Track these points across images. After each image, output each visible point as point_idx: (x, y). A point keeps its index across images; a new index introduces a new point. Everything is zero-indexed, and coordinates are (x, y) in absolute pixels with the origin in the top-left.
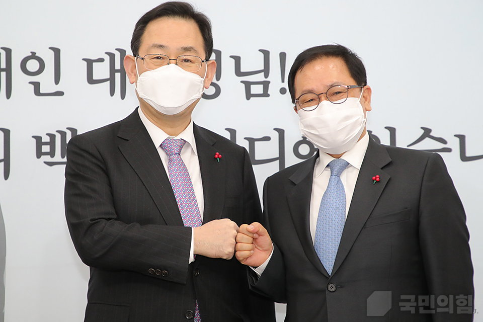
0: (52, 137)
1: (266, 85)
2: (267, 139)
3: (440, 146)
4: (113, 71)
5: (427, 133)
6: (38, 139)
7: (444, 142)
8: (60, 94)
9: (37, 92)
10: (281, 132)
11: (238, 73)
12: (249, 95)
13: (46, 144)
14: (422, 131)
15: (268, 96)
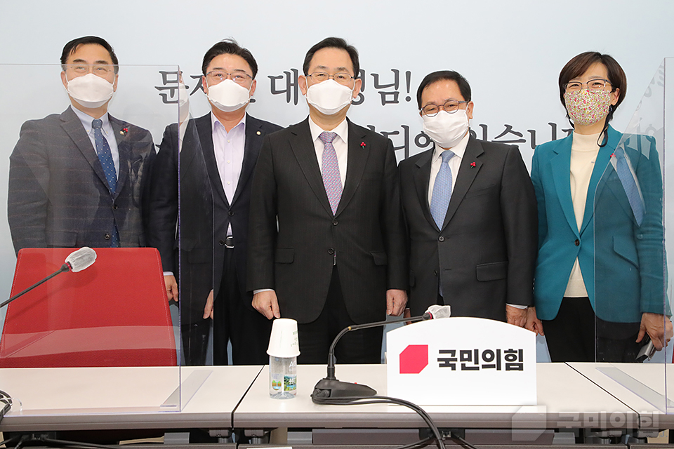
1: (396, 94)
2: (397, 133)
3: (518, 138)
4: (289, 85)
5: (509, 128)
10: (406, 128)
11: (377, 86)
12: (384, 102)
14: (506, 128)
15: (398, 102)
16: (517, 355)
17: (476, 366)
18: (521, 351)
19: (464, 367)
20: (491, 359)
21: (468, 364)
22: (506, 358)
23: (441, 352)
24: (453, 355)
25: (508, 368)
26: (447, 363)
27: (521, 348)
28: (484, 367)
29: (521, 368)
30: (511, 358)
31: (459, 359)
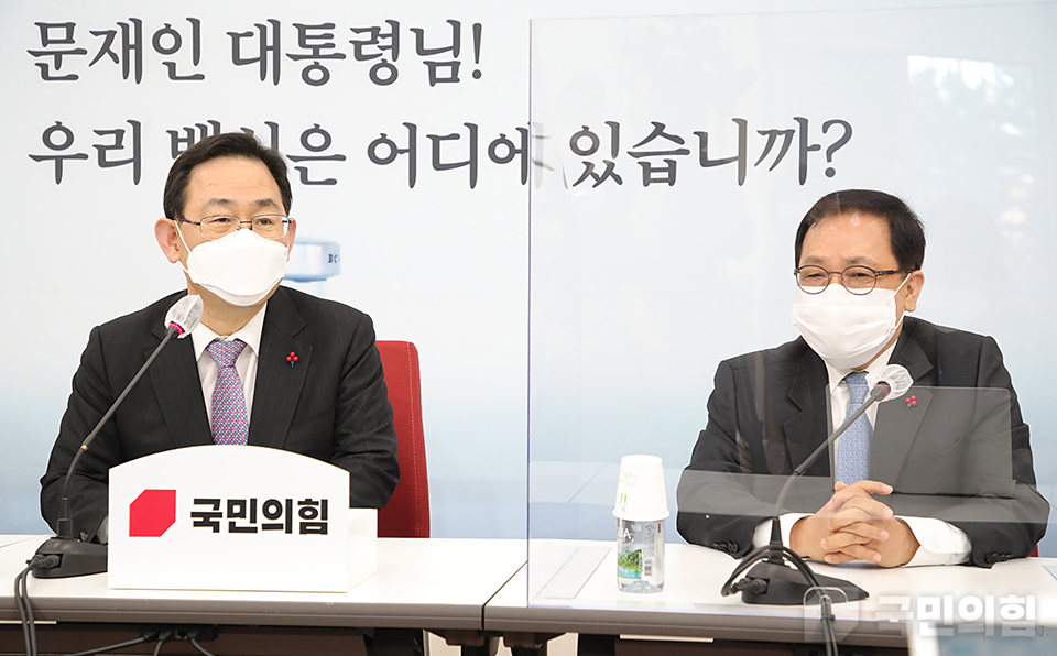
0: (191, 132)
1: (455, 66)
2: (456, 137)
3: (676, 146)
4: (264, 48)
5: (659, 129)
6: (174, 134)
7: (682, 142)
8: (200, 77)
9: (173, 76)
10: (473, 128)
11: (421, 50)
12: (433, 80)
13: (183, 140)
14: (654, 127)
16: (319, 508)
17: (253, 525)
18: (325, 503)
19: (233, 528)
20: (278, 515)
21: (240, 523)
22: (302, 513)
23: (197, 501)
24: (217, 507)
25: (303, 530)
26: (205, 520)
27: (325, 498)
28: (265, 527)
29: (324, 530)
30: (308, 513)
31: (225, 514)
